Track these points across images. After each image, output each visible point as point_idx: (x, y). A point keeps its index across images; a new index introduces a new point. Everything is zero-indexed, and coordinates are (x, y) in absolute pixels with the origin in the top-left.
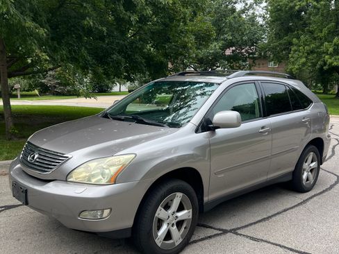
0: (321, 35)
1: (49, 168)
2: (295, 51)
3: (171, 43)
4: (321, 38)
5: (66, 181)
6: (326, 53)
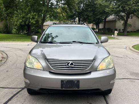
2: (16, 16)
4: (25, 12)
5: (96, 71)
6: (30, 18)
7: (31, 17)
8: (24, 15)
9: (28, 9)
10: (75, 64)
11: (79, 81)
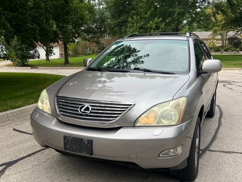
0: (146, 16)
1: (113, 117)
2: (130, 27)
3: (72, 15)
4: (146, 19)
5: (134, 126)
6: (151, 28)
7: (154, 26)
8: (142, 23)
9: (149, 13)
10: (92, 109)
11: (92, 141)
